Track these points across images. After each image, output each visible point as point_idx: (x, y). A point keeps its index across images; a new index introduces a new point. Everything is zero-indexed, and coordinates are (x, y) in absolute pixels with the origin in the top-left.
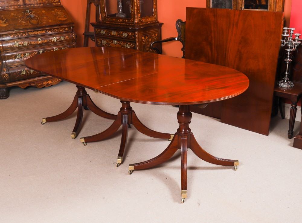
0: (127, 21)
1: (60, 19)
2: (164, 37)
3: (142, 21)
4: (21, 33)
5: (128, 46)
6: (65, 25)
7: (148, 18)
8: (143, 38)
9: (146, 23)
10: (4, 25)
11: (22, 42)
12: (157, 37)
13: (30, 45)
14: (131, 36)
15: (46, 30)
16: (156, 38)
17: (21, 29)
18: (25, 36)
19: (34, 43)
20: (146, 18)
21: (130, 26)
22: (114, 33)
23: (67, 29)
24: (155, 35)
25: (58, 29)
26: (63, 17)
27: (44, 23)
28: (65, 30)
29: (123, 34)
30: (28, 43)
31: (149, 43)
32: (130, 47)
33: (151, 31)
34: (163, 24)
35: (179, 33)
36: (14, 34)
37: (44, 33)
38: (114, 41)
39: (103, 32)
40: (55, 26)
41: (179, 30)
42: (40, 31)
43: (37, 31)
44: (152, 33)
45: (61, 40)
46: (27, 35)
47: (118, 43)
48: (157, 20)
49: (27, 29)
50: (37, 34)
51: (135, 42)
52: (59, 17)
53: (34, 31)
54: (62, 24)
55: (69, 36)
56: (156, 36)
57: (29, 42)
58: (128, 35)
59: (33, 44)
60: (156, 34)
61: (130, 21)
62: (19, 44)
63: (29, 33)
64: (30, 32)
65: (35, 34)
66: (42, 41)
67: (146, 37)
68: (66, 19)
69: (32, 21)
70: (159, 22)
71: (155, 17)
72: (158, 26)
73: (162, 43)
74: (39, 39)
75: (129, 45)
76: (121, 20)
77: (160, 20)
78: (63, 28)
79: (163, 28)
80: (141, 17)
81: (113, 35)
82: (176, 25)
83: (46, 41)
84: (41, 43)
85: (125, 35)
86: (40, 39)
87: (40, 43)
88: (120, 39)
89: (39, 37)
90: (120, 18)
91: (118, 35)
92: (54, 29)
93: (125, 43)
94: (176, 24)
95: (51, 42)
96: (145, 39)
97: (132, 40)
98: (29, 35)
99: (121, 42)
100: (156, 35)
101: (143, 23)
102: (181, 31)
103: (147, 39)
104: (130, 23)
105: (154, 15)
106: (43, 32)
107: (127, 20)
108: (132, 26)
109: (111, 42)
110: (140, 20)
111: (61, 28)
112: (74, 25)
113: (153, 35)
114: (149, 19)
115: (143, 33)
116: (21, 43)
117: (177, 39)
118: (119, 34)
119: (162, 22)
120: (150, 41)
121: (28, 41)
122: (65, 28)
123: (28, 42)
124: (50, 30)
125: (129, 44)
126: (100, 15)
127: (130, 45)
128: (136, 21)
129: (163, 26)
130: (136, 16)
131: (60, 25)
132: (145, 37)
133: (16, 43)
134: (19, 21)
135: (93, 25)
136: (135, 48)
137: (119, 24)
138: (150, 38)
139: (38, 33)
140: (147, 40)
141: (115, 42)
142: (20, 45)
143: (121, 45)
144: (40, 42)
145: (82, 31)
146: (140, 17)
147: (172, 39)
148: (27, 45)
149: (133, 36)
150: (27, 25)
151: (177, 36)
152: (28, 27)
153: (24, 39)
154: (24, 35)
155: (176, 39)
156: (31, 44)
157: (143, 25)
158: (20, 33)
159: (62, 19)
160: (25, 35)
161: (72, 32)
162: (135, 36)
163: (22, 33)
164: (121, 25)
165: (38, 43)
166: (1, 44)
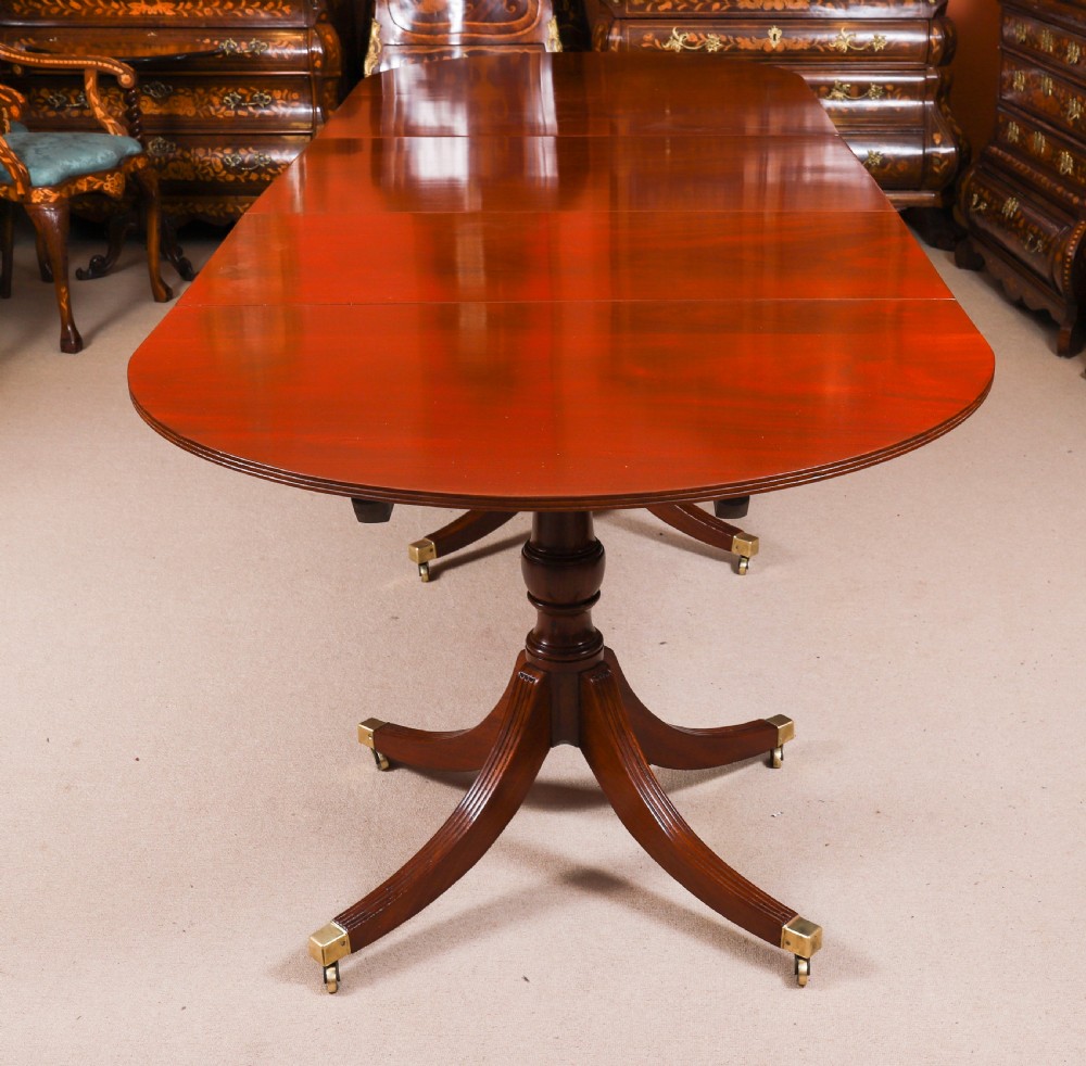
11: (701, 35)
13: (730, 50)
18: (717, 10)
19: (751, 47)
22: (1047, 41)
29: (1069, 47)
30: (725, 43)
37: (802, 10)
38: (1042, 83)
46: (729, 10)
50: (773, 9)
57: (731, 38)
58: (1080, 56)
59: (745, 49)
62: (687, 43)
65: (762, 9)
66: (785, 41)
74: (774, 31)
75: (1079, 105)
81: (1043, 51)
83: (803, 44)
84: (780, 49)
85: (1073, 53)
86: (779, 35)
87: (774, 50)
88: (1059, 71)
89: (777, 24)
91: (1055, 50)
93: (1070, 96)
95: (827, 50)
98: (740, 10)
99: (1061, 90)
106: (802, 4)
109: (1036, 85)
116: (695, 39)
118: (1059, 49)
121: (726, 35)
123: (724, 39)
133: (675, 33)
139: (779, 5)
142: (693, 44)
143: (1059, 99)
144: (774, 44)
148: (721, 50)
153: (713, 24)
154: (717, 6)
156: (735, 50)
160: (722, 6)
161: (931, 19)
165: (767, 49)
166: (615, 30)
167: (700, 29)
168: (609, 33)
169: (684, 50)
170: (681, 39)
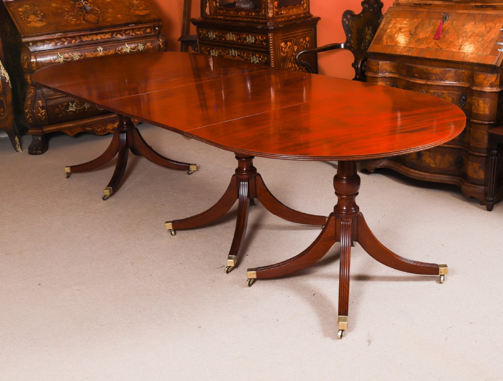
0: (253, 14)
1: (137, 12)
2: (322, 42)
3: (280, 15)
4: (68, 39)
5: (255, 59)
6: (146, 22)
7: (293, 9)
8: (283, 44)
9: (288, 17)
10: (39, 25)
11: (70, 54)
12: (309, 42)
14: (262, 41)
15: (113, 33)
16: (307, 46)
17: (68, 32)
18: (75, 43)
19: (91, 56)
20: (289, 9)
21: (259, 23)
22: (231, 37)
23: (148, 30)
24: (304, 39)
25: (133, 30)
26: (143, 9)
27: (109, 19)
28: (145, 32)
29: (247, 37)
30: (81, 56)
31: (294, 54)
32: (260, 61)
33: (298, 33)
34: (319, 18)
35: (347, 36)
36: (56, 40)
37: (108, 38)
38: (230, 52)
39: (212, 35)
40: (127, 25)
41: (348, 30)
42: (101, 35)
43: (96, 34)
44: (299, 35)
45: (139, 50)
46: (79, 42)
47: (238, 55)
48: (309, 12)
49: (79, 31)
50: (97, 40)
51: (268, 53)
52: (135, 10)
53: (90, 35)
54: (140, 21)
55: (152, 42)
56: (306, 41)
57: (83, 54)
58: (256, 40)
59: (89, 57)
60: (306, 37)
61: (259, 15)
62: (65, 58)
63: (82, 37)
64: (84, 35)
65: (93, 40)
66: (105, 52)
67: (288, 43)
68: (148, 12)
69: (89, 17)
70: (312, 16)
71: (305, 7)
72: (310, 23)
73: (319, 54)
74: (100, 48)
75: (257, 58)
76: (244, 13)
77: (315, 13)
78: (141, 28)
79: (319, 26)
80: (279, 7)
81: (229, 40)
82: (343, 21)
83: (112, 52)
84: (103, 55)
85: (250, 39)
86: (102, 49)
87: (101, 56)
88: (241, 46)
89: (100, 45)
90: (243, 10)
91: (237, 39)
92: (126, 30)
93: (251, 55)
94: (343, 18)
95: (121, 53)
96: (286, 47)
97: (262, 49)
98: (83, 42)
99: (244, 53)
100: (307, 39)
101: (283, 17)
102: (351, 32)
103: (290, 46)
104: (259, 19)
105: (304, 4)
106: (108, 36)
107: (255, 12)
108: (262, 23)
109: (225, 54)
110: (277, 13)
111: (139, 29)
112: (161, 23)
113: (301, 40)
114: (295, 10)
115: (283, 36)
116: (68, 56)
117: (345, 46)
118: (240, 39)
119: (318, 16)
120: (295, 50)
121: (81, 52)
122: (147, 28)
123: (80, 54)
124: (119, 32)
125: (257, 55)
126: (208, 4)
127: (259, 57)
128: (270, 15)
129: (319, 22)
130: (270, 6)
131: (136, 23)
132: (286, 44)
133: (60, 55)
134: (66, 18)
135: (195, 22)
136: (268, 63)
137: (239, 21)
138: (295, 45)
139: (99, 37)
140: (289, 48)
141: (234, 52)
142: (68, 58)
143: (243, 57)
144: (101, 54)
145: (177, 33)
146: (277, 8)
147: (336, 47)
148: (79, 59)
149: (265, 41)
150: (79, 25)
151: (345, 40)
152: (80, 27)
153: (74, 49)
154: (73, 41)
155: (342, 46)
156: (85, 58)
157: (283, 22)
158: (66, 38)
159: (141, 13)
160: (76, 41)
161: (157, 35)
162: (267, 41)
163: (70, 37)
164: (243, 22)
165: (98, 56)
166: (32, 57)
167: (69, 52)
168: (31, 59)
169: (64, 61)
170: (62, 57)
